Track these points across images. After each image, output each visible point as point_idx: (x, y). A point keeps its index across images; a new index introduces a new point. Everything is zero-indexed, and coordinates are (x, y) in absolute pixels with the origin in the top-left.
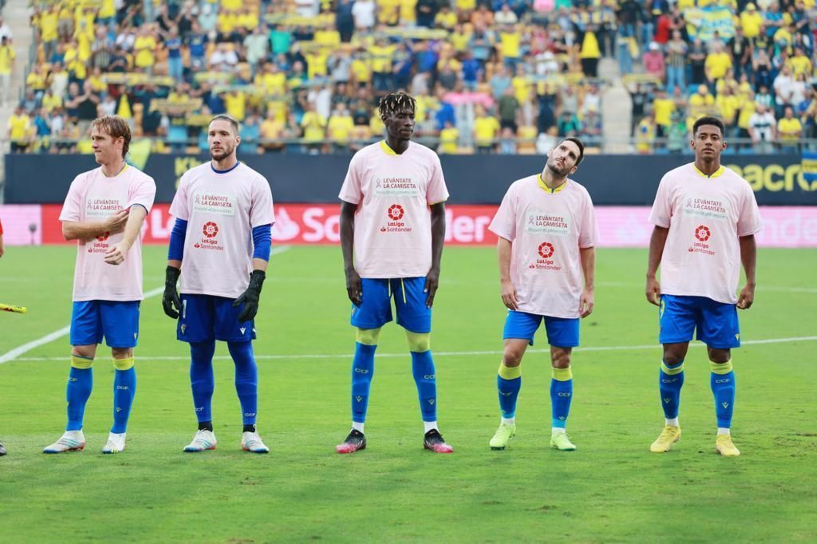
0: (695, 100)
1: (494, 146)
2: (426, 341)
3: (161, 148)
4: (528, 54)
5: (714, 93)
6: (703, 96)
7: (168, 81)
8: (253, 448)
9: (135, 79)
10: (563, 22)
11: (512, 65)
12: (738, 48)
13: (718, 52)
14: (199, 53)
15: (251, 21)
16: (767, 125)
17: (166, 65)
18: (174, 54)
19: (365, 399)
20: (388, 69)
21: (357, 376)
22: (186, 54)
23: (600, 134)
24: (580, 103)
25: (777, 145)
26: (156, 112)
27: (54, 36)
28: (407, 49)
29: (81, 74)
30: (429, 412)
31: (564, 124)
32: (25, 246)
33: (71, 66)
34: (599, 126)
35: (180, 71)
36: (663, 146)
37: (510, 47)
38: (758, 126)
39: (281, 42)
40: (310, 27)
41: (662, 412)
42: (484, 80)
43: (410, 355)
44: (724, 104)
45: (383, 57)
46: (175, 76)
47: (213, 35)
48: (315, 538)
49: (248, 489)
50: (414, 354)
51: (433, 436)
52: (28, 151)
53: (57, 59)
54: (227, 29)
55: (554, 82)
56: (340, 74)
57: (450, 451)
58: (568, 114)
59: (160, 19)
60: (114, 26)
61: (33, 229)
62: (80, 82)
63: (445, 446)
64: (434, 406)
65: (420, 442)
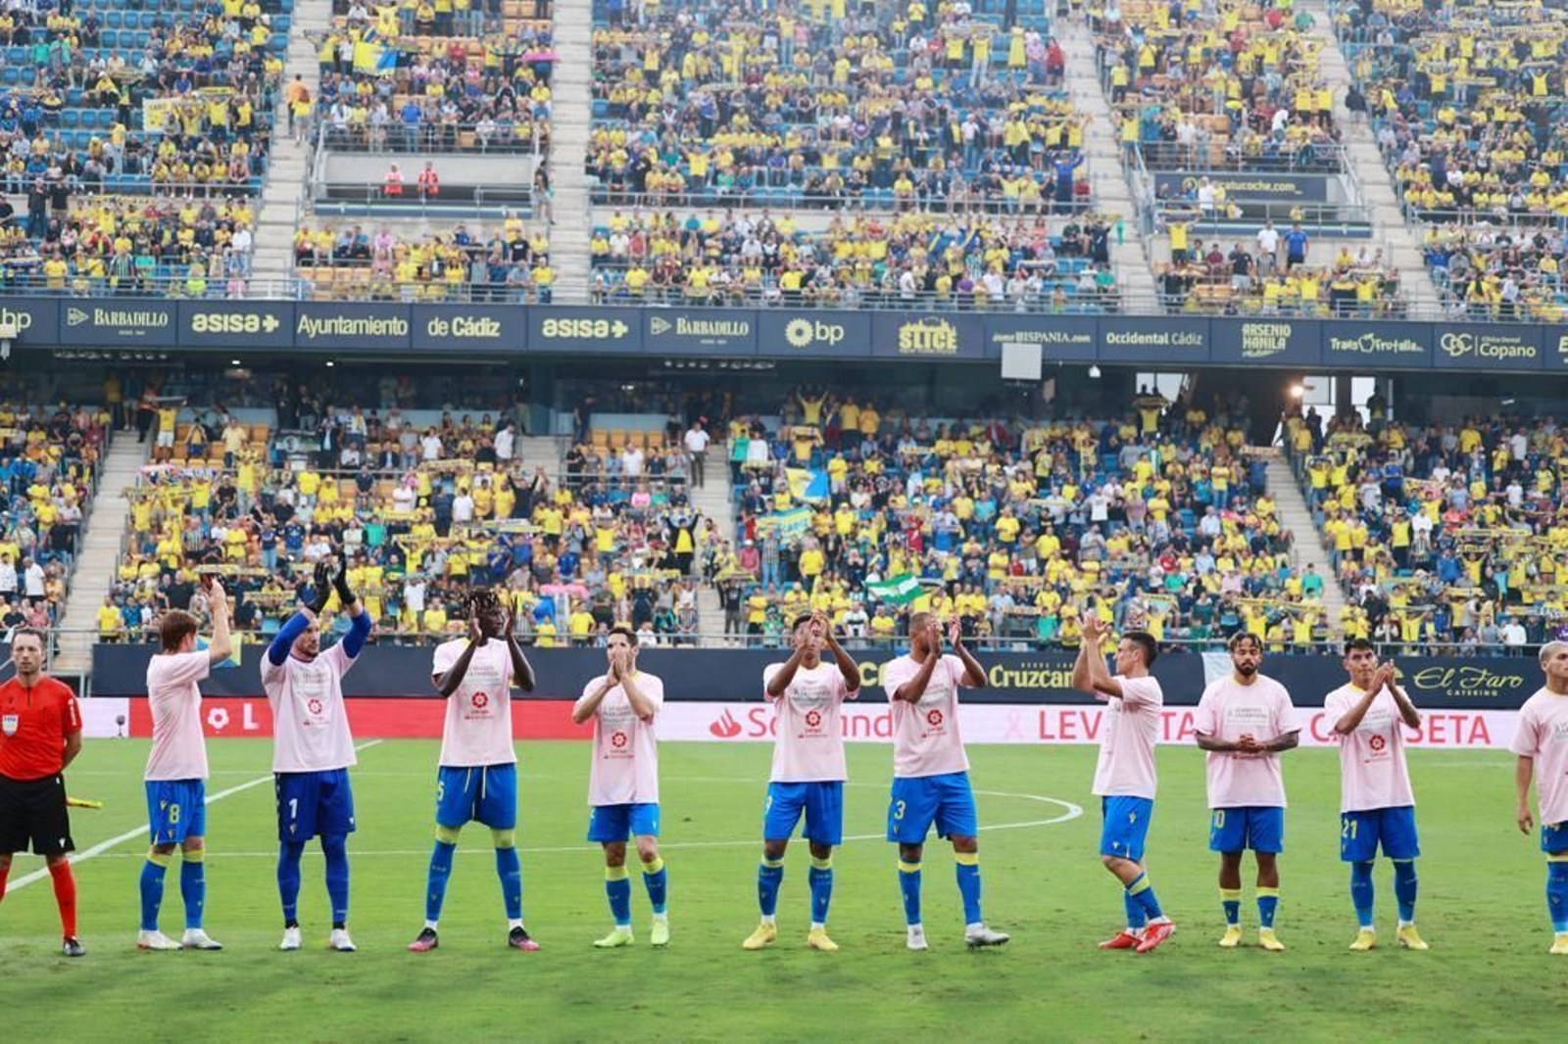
0: (790, 596)
1: (591, 640)
2: (512, 837)
3: (252, 639)
4: (624, 549)
5: (809, 591)
6: (797, 592)
7: (262, 572)
8: (340, 946)
9: (227, 570)
10: (658, 518)
11: (606, 559)
12: (831, 546)
13: (811, 550)
14: (295, 545)
15: (347, 514)
16: (860, 622)
17: (263, 556)
18: (269, 546)
19: (440, 897)
20: (486, 562)
21: (434, 873)
22: (281, 546)
23: (696, 630)
24: (675, 599)
25: (872, 642)
26: (249, 603)
27: (147, 526)
28: (502, 542)
29: (173, 564)
30: (513, 910)
31: (659, 620)
32: (112, 738)
33: (164, 557)
34: (695, 620)
35: (274, 562)
36: (758, 641)
37: (605, 542)
38: (851, 622)
39: (376, 535)
40: (405, 521)
41: (758, 909)
42: (579, 575)
43: (494, 852)
44: (817, 601)
45: (479, 551)
46: (269, 567)
47: (308, 527)
48: (402, 1040)
49: (333, 989)
50: (498, 850)
51: (518, 934)
52: (118, 642)
53: (149, 549)
54: (323, 520)
55: (650, 577)
56: (436, 568)
57: (536, 949)
58: (664, 610)
59: (253, 511)
60: (208, 517)
61: (121, 722)
62: (172, 572)
63: (530, 943)
64: (519, 903)
65: (505, 941)
